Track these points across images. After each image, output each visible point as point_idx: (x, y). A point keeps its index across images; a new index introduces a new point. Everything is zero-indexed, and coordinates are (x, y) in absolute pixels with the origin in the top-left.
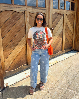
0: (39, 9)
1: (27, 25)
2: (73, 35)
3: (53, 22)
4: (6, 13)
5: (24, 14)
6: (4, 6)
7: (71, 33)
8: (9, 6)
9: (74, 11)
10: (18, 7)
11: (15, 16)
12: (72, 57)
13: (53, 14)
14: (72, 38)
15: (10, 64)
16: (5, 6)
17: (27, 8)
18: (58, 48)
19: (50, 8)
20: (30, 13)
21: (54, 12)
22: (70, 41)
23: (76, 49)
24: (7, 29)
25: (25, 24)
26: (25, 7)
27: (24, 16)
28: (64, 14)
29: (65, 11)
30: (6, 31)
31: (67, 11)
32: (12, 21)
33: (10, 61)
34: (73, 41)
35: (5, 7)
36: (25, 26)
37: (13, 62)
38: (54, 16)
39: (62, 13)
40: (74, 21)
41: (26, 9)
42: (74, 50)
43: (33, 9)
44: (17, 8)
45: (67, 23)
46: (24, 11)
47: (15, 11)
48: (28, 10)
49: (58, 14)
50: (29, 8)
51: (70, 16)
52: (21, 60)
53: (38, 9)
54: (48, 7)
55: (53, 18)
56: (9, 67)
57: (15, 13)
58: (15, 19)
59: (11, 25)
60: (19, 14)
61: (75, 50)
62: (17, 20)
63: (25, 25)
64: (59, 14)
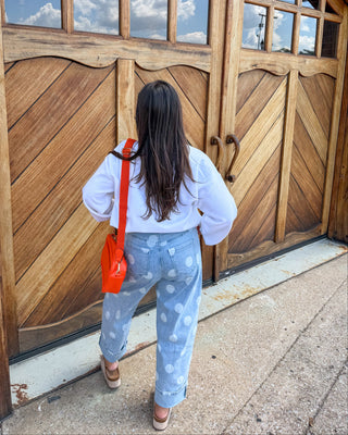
0: (182, 52)
1: (124, 122)
2: (326, 168)
3: (239, 108)
4: (34, 69)
5: (112, 74)
6: (28, 37)
7: (317, 159)
8: (49, 38)
9: (333, 62)
10: (88, 41)
11: (73, 83)
12: (319, 272)
13: (240, 75)
14: (320, 180)
15: (41, 294)
16: (33, 37)
17: (126, 47)
18: (257, 226)
19: (228, 45)
20: (138, 70)
21: (247, 66)
22: (309, 197)
23: (336, 233)
24: (35, 139)
25: (116, 115)
26: (119, 41)
27: (112, 83)
28: (289, 74)
29: (294, 62)
30: (32, 149)
31: (302, 59)
32: (58, 104)
33: (40, 284)
34: (323, 195)
35: (32, 40)
36: (116, 127)
37: (55, 288)
38: (247, 81)
39: (279, 71)
40: (333, 104)
41: (121, 51)
42: (326, 236)
43: (155, 52)
44: (84, 45)
45: (300, 111)
46: (116, 62)
47: (73, 61)
48: (132, 56)
49: (262, 73)
50: (135, 48)
51: (316, 82)
52: (89, 279)
53: (178, 51)
54: (222, 40)
55: (238, 92)
56: (35, 311)
57: (73, 71)
58: (74, 94)
59: (53, 120)
60: (91, 75)
61: (331, 234)
62: (82, 100)
63: (116, 120)
64: (267, 71)
